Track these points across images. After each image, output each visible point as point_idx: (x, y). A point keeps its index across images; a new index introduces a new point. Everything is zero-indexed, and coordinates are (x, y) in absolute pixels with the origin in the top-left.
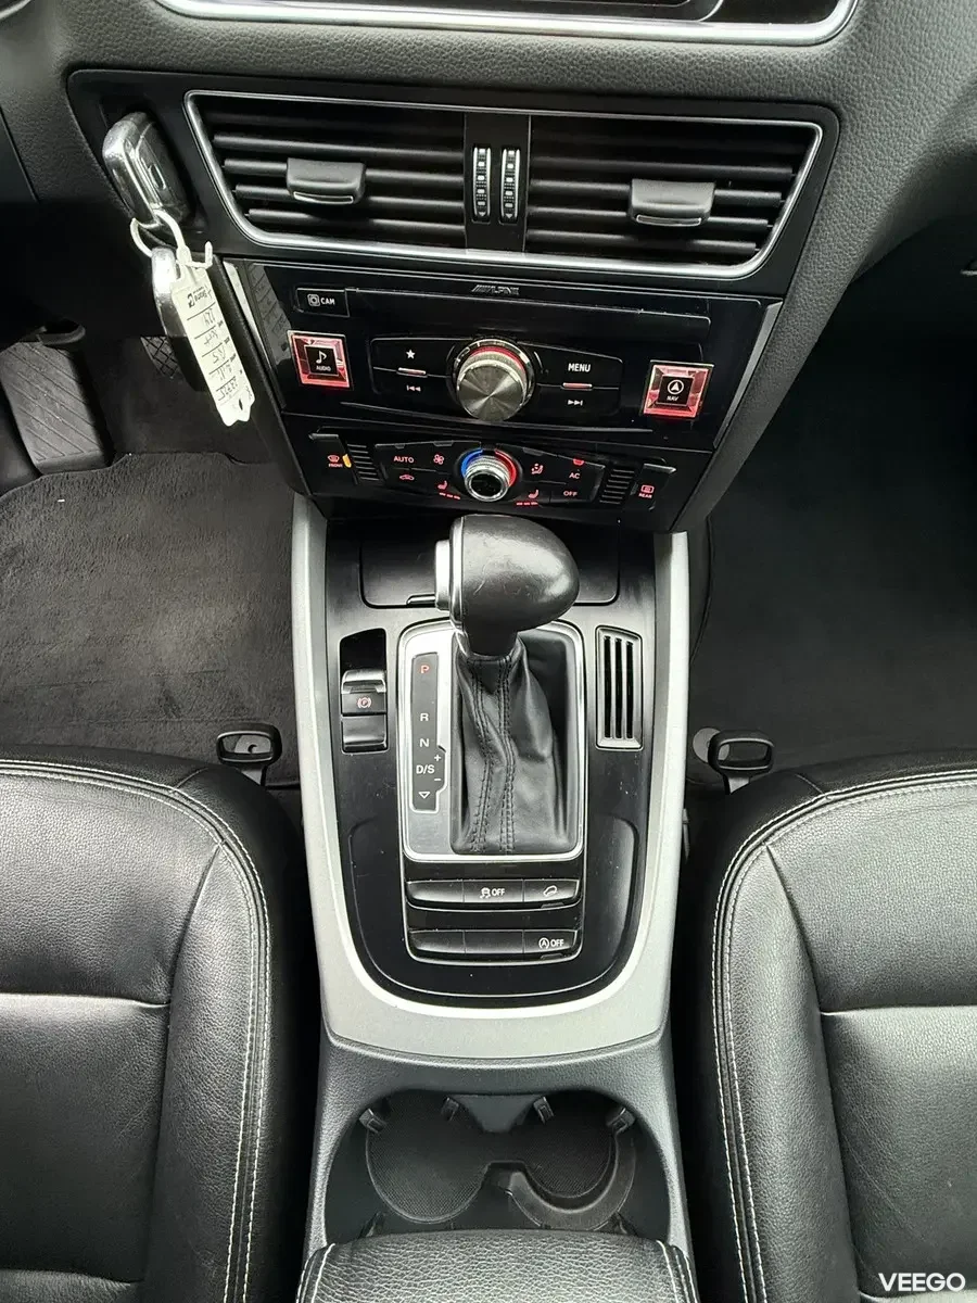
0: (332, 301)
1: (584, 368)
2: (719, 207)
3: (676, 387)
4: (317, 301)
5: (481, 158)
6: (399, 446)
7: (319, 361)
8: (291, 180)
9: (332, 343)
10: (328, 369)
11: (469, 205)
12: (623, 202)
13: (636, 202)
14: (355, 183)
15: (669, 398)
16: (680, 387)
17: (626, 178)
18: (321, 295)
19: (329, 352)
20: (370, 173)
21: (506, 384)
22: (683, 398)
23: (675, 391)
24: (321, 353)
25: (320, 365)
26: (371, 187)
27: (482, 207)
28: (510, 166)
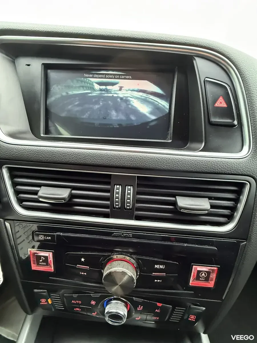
0: (50, 238)
1: (161, 267)
2: (213, 206)
3: (203, 275)
4: (43, 238)
5: (118, 189)
6: (75, 296)
7: (41, 261)
8: (40, 193)
9: (49, 254)
10: (45, 264)
11: (112, 203)
13: (180, 205)
14: (66, 196)
15: (201, 279)
16: (205, 275)
17: (174, 196)
18: (45, 235)
19: (46, 258)
20: (73, 192)
22: (207, 279)
23: (203, 276)
24: (42, 257)
25: (41, 262)
26: (72, 196)
27: (117, 204)
28: (129, 192)
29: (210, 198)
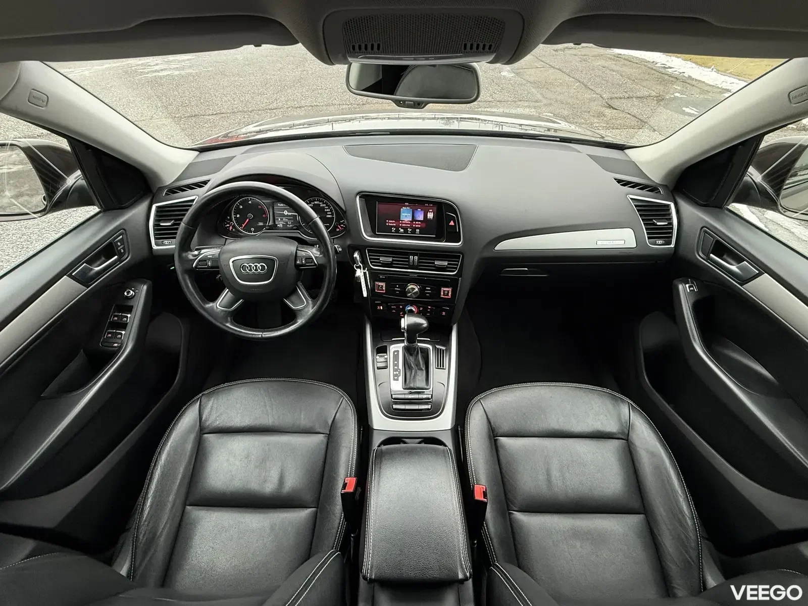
1: (429, 288)
2: (448, 264)
5: (411, 257)
6: (393, 304)
8: (381, 259)
9: (383, 284)
10: (382, 289)
11: (409, 263)
12: (434, 263)
13: (436, 263)
14: (391, 260)
15: (445, 294)
17: (434, 260)
18: (383, 277)
19: (382, 286)
20: (394, 259)
21: (415, 291)
22: (448, 294)
25: (380, 288)
26: (393, 260)
27: (411, 264)
28: (416, 258)
29: (449, 261)
